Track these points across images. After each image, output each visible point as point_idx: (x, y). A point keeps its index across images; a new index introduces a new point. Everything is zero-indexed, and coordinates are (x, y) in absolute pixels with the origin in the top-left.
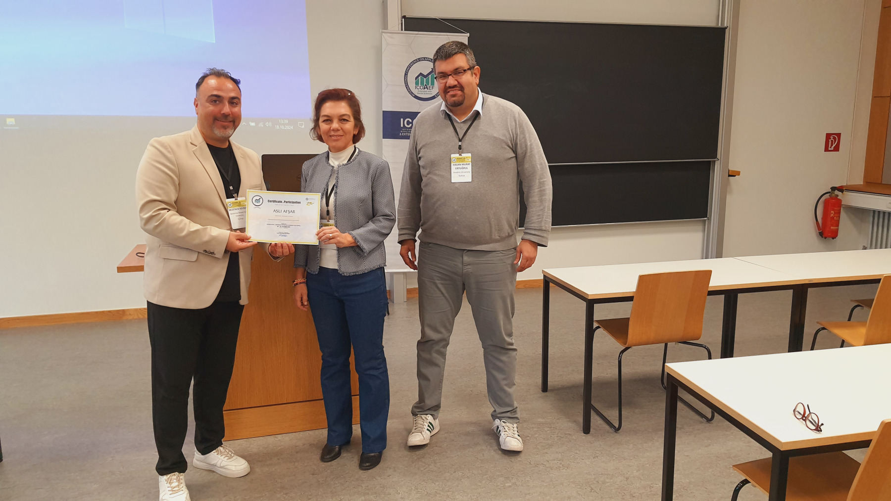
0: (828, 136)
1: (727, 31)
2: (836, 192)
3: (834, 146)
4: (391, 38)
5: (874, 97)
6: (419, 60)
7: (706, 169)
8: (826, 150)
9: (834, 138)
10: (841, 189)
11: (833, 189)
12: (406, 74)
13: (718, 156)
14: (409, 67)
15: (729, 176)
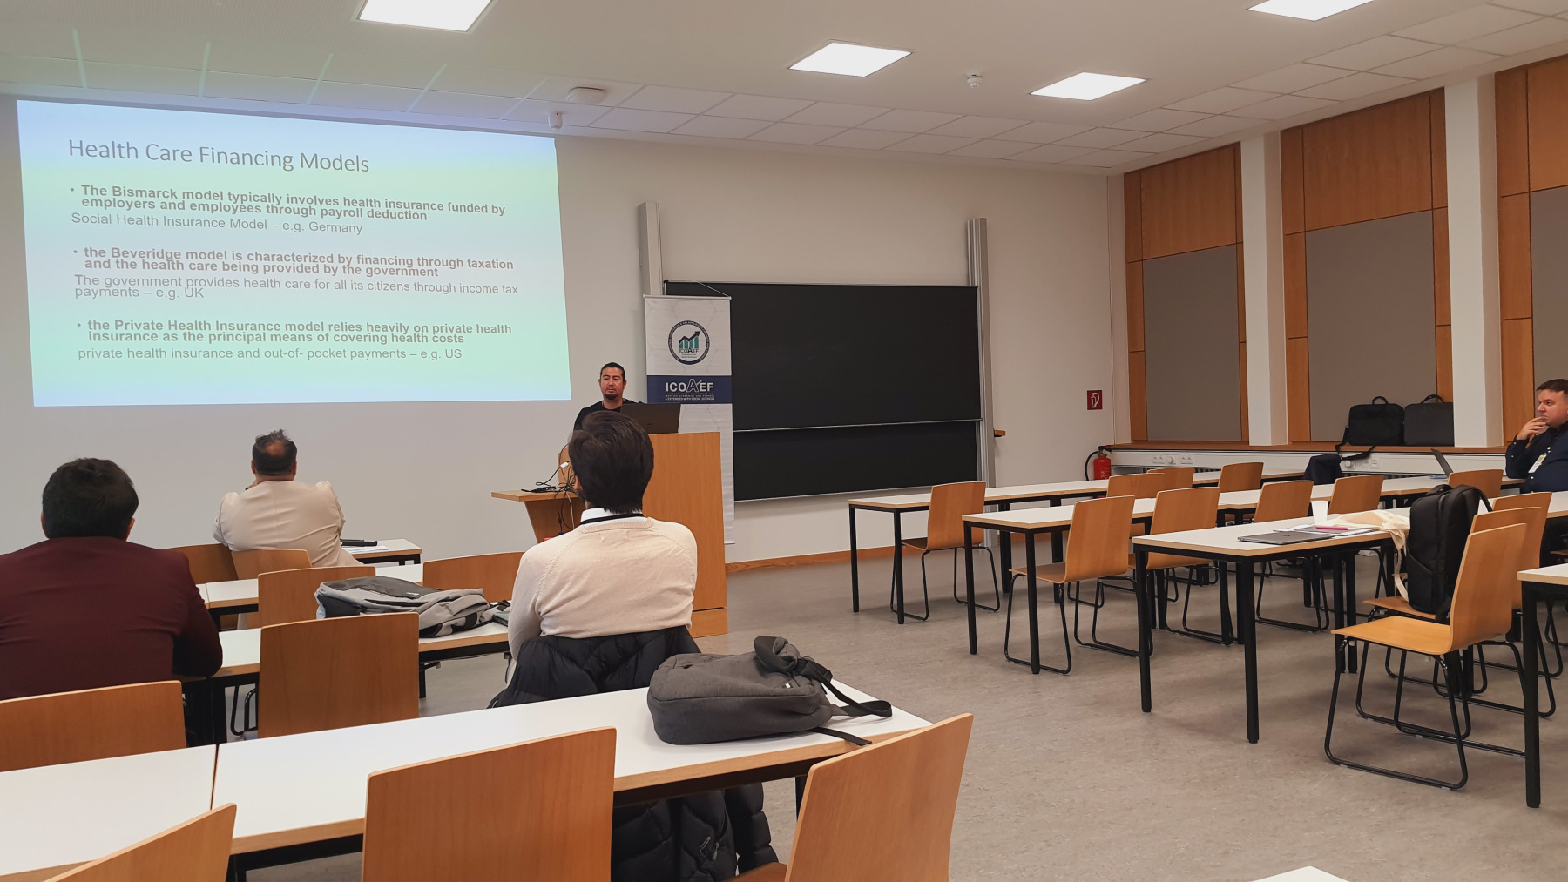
0: (1090, 393)
1: (978, 290)
2: (1105, 452)
3: (1096, 403)
4: (655, 302)
5: (1130, 352)
6: (682, 323)
7: (972, 429)
8: (1090, 408)
9: (1096, 395)
10: (1109, 448)
11: (1101, 448)
12: (670, 338)
13: (982, 416)
14: (673, 330)
15: (995, 436)
